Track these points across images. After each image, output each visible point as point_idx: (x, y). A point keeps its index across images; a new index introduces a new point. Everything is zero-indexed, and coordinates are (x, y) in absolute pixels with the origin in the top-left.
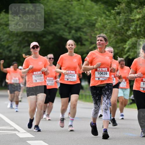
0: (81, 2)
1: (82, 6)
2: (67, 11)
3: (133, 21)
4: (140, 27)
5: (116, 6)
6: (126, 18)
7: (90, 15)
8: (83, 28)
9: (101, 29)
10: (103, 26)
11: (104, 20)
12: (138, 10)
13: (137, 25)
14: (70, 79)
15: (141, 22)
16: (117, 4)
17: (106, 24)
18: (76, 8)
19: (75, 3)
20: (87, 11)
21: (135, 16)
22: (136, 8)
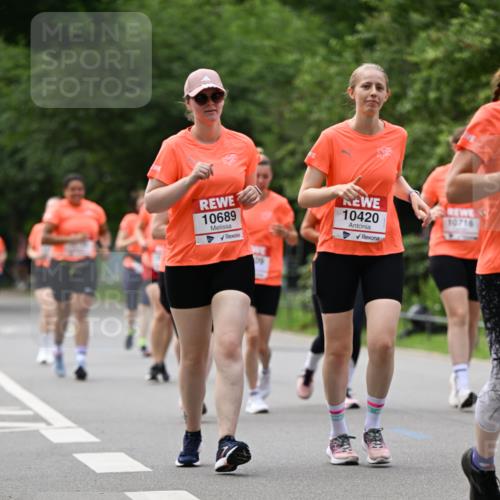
0: (247, 5)
1: (253, 21)
2: (205, 37)
3: (416, 67)
4: (438, 89)
5: (362, 20)
6: (393, 60)
7: (277, 51)
8: (255, 92)
9: (313, 95)
10: (320, 84)
11: (324, 65)
12: (433, 34)
13: (427, 82)
14: (357, 234)
15: (442, 70)
16: (364, 14)
17: (330, 78)
18: (234, 28)
19: (228, 10)
20: (269, 36)
21: (423, 51)
22: (426, 27)
